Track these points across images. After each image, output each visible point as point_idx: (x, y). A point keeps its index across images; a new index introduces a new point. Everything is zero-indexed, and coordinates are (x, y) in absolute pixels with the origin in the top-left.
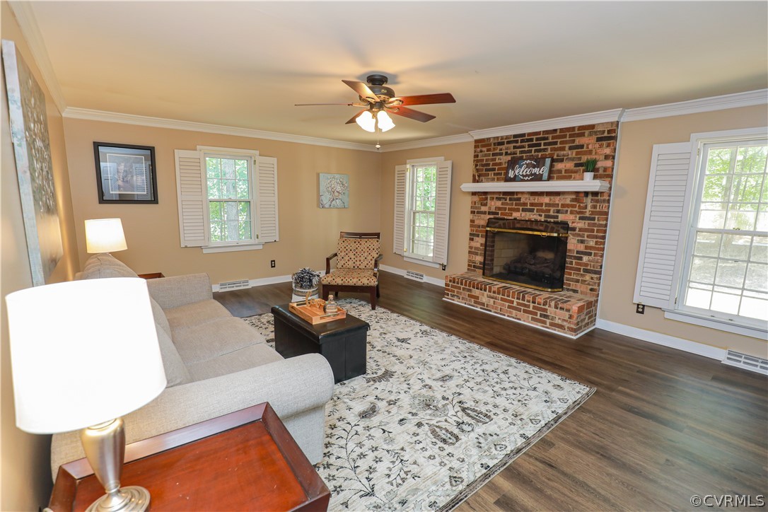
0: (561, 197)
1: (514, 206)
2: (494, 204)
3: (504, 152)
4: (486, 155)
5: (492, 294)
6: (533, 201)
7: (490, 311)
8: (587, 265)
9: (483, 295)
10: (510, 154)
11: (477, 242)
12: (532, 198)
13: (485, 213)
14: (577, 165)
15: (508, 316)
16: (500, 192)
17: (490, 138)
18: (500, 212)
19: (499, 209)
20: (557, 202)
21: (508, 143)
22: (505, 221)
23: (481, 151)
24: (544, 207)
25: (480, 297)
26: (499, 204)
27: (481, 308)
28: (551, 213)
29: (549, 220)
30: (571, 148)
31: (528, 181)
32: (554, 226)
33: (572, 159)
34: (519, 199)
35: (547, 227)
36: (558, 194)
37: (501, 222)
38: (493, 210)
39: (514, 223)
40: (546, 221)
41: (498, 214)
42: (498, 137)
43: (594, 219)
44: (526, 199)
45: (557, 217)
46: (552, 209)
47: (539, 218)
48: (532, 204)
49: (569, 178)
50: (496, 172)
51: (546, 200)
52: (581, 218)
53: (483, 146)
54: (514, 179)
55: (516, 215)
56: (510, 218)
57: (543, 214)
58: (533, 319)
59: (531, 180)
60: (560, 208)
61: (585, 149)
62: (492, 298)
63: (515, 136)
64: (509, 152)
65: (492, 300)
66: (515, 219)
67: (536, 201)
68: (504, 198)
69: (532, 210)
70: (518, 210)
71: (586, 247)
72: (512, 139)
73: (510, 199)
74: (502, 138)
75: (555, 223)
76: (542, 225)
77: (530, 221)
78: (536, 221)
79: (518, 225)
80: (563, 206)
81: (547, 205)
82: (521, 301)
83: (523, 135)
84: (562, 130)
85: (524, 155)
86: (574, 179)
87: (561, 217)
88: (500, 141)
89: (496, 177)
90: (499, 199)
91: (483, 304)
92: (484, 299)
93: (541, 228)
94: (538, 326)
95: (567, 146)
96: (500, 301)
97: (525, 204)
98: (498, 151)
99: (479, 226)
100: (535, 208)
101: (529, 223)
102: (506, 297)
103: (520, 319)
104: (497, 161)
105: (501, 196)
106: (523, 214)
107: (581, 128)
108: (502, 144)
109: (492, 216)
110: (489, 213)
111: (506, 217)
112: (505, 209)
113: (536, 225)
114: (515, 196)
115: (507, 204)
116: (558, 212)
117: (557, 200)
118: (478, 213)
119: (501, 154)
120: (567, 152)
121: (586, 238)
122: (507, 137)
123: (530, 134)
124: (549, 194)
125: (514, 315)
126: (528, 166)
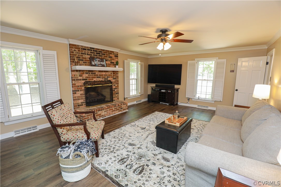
0: (108, 72)
1: (93, 76)
2: (85, 76)
3: (87, 53)
4: (77, 53)
5: (106, 110)
6: (100, 74)
7: (106, 116)
8: (116, 92)
9: (102, 112)
10: (89, 55)
11: (78, 94)
12: (99, 73)
13: (81, 80)
14: (111, 63)
15: (112, 115)
16: (87, 70)
17: (79, 45)
18: (88, 79)
19: (87, 77)
20: (107, 74)
21: (88, 50)
22: (91, 82)
23: (75, 50)
24: (104, 76)
25: (101, 113)
26: (87, 75)
27: (102, 118)
28: (106, 78)
29: (106, 80)
30: (109, 57)
31: (100, 66)
32: (107, 82)
33: (110, 61)
34: (95, 73)
35: (105, 82)
36: (107, 71)
37: (89, 83)
38: (84, 78)
39: (94, 83)
40: (105, 81)
41: (87, 80)
42: (83, 46)
43: (116, 79)
44: (98, 73)
45: (108, 79)
46: (106, 76)
47: (102, 80)
48: (100, 75)
49: (109, 66)
50: (84, 61)
51: (104, 73)
52: (114, 79)
53: (76, 48)
54: (95, 65)
55: (95, 79)
56: (93, 81)
57: (104, 78)
58: (119, 111)
59: (101, 66)
60: (108, 76)
61: (112, 58)
62: (106, 111)
63: (91, 48)
64: (89, 54)
65: (106, 112)
66: (95, 81)
67: (101, 74)
68: (89, 73)
69: (100, 77)
70: (95, 78)
71: (116, 87)
72: (89, 49)
73: (92, 73)
74: (85, 47)
75: (107, 81)
76: (104, 82)
77: (100, 81)
78: (102, 81)
79: (96, 83)
80: (109, 75)
81: (104, 75)
82: (115, 108)
83: (94, 48)
84: (106, 51)
85: (95, 56)
86: (111, 67)
87: (109, 79)
88: (84, 48)
89: (84, 64)
90: (87, 73)
91: (103, 116)
92: (103, 114)
93: (104, 83)
94: (120, 113)
95: (108, 56)
96: (109, 111)
97: (97, 75)
98: (84, 52)
99: (78, 86)
100: (101, 76)
101: (100, 82)
102: (111, 109)
103: (115, 114)
104: (84, 57)
105: (88, 72)
106: (97, 79)
107: (111, 51)
108: (86, 50)
109: (85, 81)
110: (83, 80)
111: (91, 81)
112: (90, 77)
113: (102, 82)
114: (94, 72)
115: (91, 75)
116: (108, 77)
117: (107, 73)
118: (77, 80)
119: (85, 54)
120: (108, 58)
121: (115, 84)
122: (87, 47)
123: (96, 49)
124: (105, 71)
125: (114, 113)
126: (99, 61)
